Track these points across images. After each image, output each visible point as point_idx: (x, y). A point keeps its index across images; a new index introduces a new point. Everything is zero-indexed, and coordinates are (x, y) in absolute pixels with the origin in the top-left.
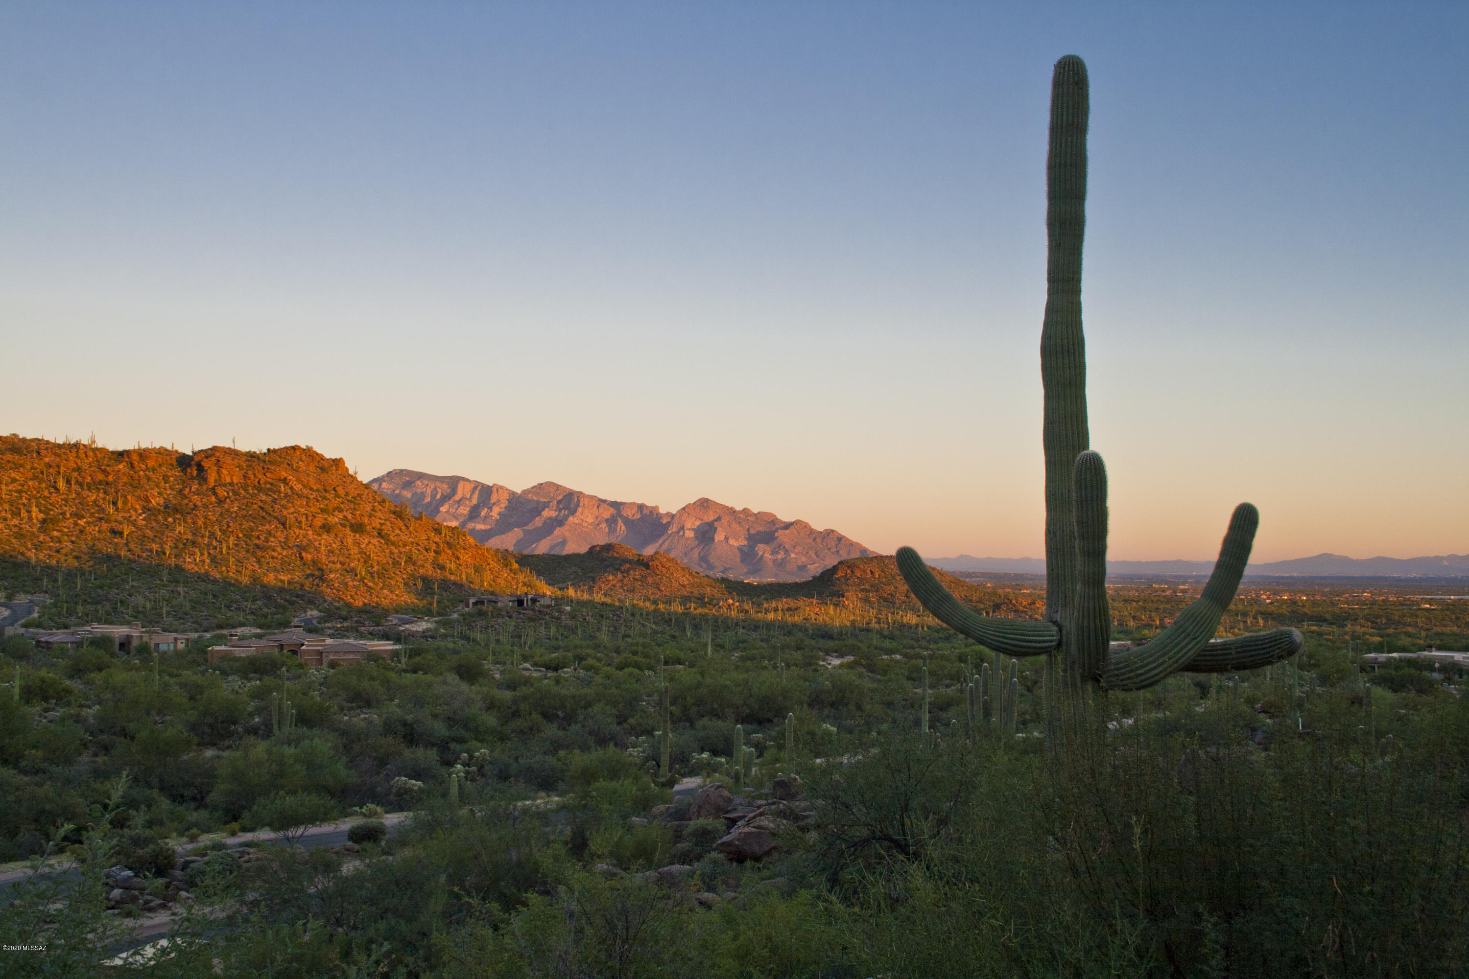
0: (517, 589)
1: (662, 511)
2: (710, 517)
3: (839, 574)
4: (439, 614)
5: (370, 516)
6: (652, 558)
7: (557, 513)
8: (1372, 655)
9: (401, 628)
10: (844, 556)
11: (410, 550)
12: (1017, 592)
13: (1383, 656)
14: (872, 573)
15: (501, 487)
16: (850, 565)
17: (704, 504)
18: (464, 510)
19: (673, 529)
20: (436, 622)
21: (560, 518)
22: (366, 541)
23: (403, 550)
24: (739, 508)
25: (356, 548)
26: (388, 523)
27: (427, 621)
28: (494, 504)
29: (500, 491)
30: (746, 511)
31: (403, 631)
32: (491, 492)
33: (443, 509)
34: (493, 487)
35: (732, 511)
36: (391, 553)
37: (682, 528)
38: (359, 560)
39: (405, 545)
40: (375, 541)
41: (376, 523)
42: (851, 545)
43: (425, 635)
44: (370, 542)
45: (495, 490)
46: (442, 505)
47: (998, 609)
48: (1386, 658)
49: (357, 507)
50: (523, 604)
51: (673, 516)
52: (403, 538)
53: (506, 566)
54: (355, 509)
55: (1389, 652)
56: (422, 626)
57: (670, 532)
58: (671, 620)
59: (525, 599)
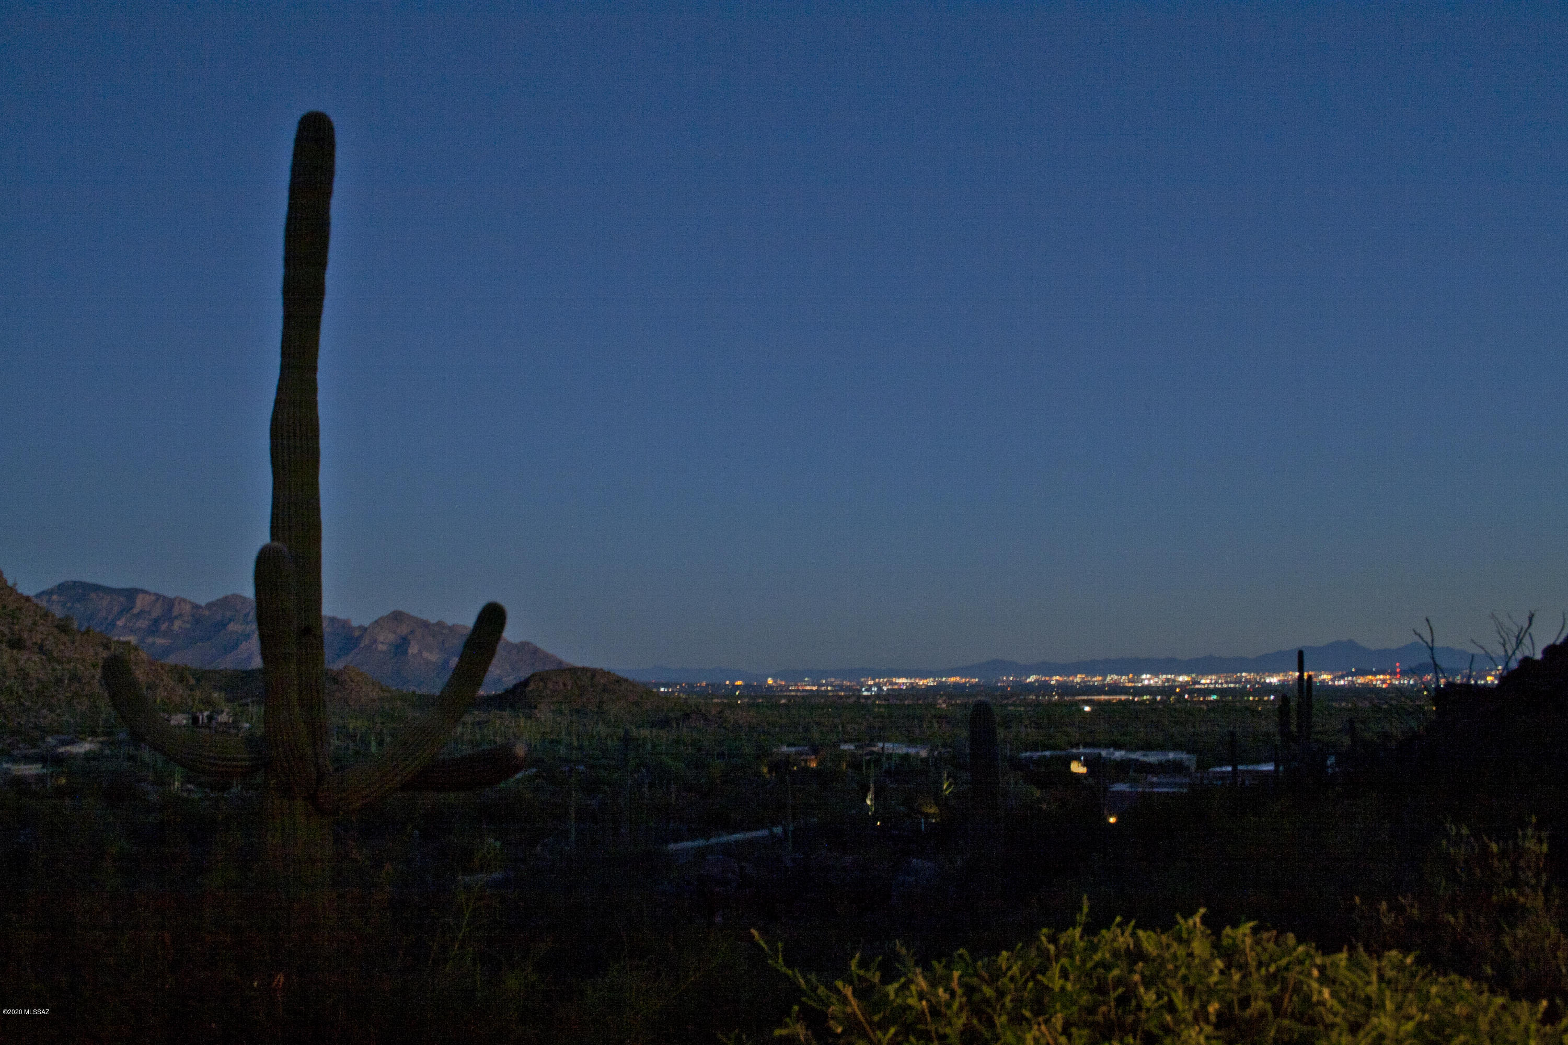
0: (192, 707)
1: (355, 623)
2: (404, 630)
3: (532, 686)
4: (105, 734)
5: (31, 631)
6: (340, 673)
7: (243, 627)
8: (1028, 754)
9: (60, 750)
10: (539, 668)
11: (75, 667)
12: (708, 701)
13: (1036, 755)
14: (565, 685)
15: (184, 600)
16: (542, 677)
17: (397, 617)
18: (143, 624)
19: (366, 641)
20: (102, 743)
21: (247, 632)
22: (26, 657)
23: (67, 666)
24: (433, 620)
25: (13, 665)
26: (50, 638)
27: (91, 742)
28: (176, 617)
29: (183, 604)
30: (440, 624)
31: (62, 753)
32: (173, 605)
33: (120, 623)
34: (175, 599)
35: (425, 624)
36: (54, 670)
37: (375, 641)
38: (15, 677)
39: (69, 662)
40: (36, 658)
41: (38, 638)
42: (547, 656)
43: (88, 756)
44: (28, 659)
45: (177, 603)
46: (119, 619)
47: (688, 719)
48: (1040, 757)
49: (15, 621)
50: (198, 722)
51: (366, 629)
52: (67, 654)
53: (181, 681)
54: (13, 624)
55: (1043, 750)
56: (84, 747)
57: (362, 645)
58: (355, 736)
59: (201, 717)
